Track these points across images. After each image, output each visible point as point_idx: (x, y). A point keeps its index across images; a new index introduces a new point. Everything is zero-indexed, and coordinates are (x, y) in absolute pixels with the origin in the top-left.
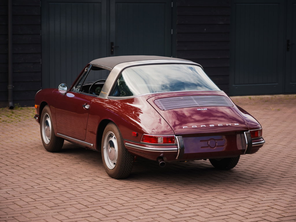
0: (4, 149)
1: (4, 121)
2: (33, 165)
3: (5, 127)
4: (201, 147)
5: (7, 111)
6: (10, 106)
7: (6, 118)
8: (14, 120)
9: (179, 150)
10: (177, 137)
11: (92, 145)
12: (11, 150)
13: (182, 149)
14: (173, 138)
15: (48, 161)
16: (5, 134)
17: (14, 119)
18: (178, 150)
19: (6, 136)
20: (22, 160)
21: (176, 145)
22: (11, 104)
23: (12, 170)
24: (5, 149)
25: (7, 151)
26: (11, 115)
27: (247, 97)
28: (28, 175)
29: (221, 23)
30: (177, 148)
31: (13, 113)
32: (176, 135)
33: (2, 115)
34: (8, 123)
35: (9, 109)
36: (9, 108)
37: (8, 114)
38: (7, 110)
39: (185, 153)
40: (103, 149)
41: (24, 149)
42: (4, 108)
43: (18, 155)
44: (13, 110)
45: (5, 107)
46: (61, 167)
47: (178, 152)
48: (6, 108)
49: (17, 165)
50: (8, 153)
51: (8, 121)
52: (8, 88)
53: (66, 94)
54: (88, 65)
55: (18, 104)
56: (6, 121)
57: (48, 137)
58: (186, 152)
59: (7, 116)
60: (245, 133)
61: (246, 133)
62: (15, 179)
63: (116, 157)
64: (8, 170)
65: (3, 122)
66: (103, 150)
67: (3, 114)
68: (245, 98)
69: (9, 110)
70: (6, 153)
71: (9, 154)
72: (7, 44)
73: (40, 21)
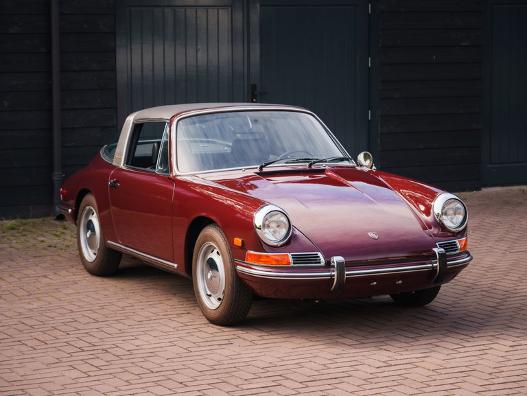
0: (65, 311)
1: (50, 246)
2: (137, 348)
3: (56, 260)
5: (52, 223)
6: (57, 215)
7: (55, 241)
8: (71, 243)
12: (82, 313)
15: (164, 337)
16: (60, 276)
17: (70, 241)
19: (64, 280)
20: (110, 336)
23: (96, 362)
24: (69, 310)
25: (73, 315)
26: (63, 233)
27: (516, 188)
28: (132, 373)
29: (464, 44)
31: (65, 229)
33: (45, 234)
34: (60, 251)
35: (55, 220)
36: (55, 218)
37: (57, 231)
38: (52, 221)
41: (107, 309)
42: (45, 219)
43: (97, 325)
44: (65, 223)
45: (47, 215)
46: (198, 353)
48: (49, 218)
49: (103, 350)
50: (76, 321)
51: (59, 246)
56: (55, 247)
59: (55, 235)
62: (109, 385)
64: (87, 361)
65: (49, 248)
67: (46, 232)
68: (511, 190)
69: (57, 223)
70: (72, 319)
71: (80, 323)
72: (49, 91)
73: (114, 44)
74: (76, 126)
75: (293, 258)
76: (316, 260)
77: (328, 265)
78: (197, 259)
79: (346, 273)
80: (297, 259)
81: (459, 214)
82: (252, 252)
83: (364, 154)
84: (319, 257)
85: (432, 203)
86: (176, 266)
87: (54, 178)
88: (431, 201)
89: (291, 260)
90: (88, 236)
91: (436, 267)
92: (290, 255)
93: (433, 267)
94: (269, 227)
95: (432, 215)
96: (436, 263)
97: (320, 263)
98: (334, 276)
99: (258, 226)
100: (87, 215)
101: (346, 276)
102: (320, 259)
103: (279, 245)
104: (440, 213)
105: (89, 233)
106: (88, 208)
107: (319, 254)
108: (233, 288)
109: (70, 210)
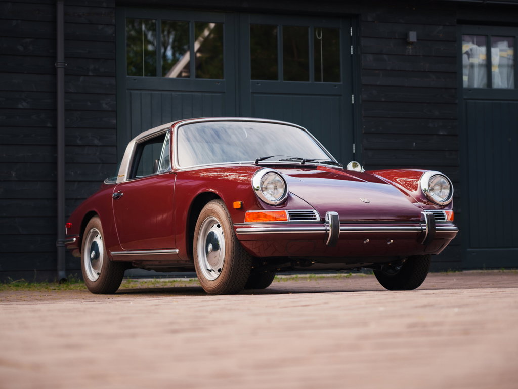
6: (60, 279)
22: (61, 274)
29: (441, 133)
55: (76, 274)
74: (79, 197)
75: (289, 214)
76: (312, 216)
77: (323, 221)
78: (197, 238)
79: (341, 228)
80: (294, 215)
81: (445, 188)
82: (250, 212)
83: (353, 163)
84: (314, 214)
85: (418, 182)
86: (177, 251)
87: (57, 245)
88: (417, 181)
89: (288, 217)
90: (92, 257)
91: (426, 229)
92: (287, 212)
93: (422, 230)
94: (266, 188)
95: (418, 189)
96: (425, 226)
97: (315, 219)
98: (329, 230)
99: (256, 187)
100: (92, 238)
101: (340, 231)
102: (315, 216)
103: (277, 204)
104: (427, 188)
105: (93, 253)
106: (92, 230)
107: (314, 211)
108: (232, 252)
109: (75, 239)
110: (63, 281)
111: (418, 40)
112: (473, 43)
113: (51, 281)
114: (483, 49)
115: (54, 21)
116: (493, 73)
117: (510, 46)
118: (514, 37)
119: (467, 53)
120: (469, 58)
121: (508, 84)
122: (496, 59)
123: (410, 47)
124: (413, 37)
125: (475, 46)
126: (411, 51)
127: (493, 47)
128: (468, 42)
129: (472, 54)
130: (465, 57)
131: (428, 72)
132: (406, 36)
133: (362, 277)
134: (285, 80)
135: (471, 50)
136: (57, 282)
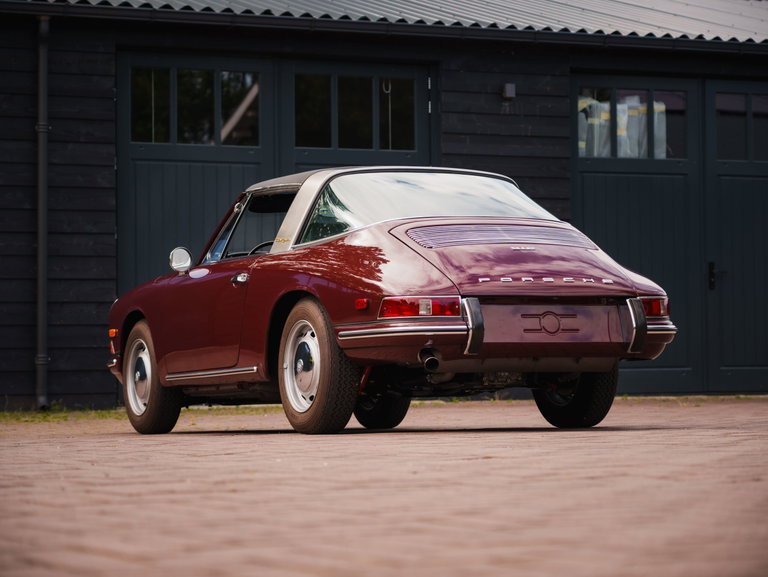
4: (525, 330)
6: (40, 406)
9: (471, 332)
10: (464, 300)
11: (255, 368)
13: (479, 329)
14: (455, 303)
18: (468, 330)
21: (465, 320)
22: (42, 400)
30: (467, 325)
32: (463, 297)
39: (485, 341)
40: (283, 369)
47: (468, 334)
52: (37, 362)
53: (187, 272)
54: (242, 197)
55: (61, 401)
57: (142, 398)
58: (488, 338)
60: (628, 300)
61: (631, 301)
63: (315, 381)
66: (283, 373)
72: (34, 257)
73: (114, 202)
110: (45, 409)
111: (517, 94)
112: (593, 98)
113: (27, 409)
114: (606, 106)
115: (35, 72)
116: (618, 138)
117: (642, 102)
118: (648, 90)
119: (584, 111)
120: (587, 117)
121: (639, 153)
122: (623, 119)
123: (507, 104)
124: (510, 90)
125: (594, 102)
126: (508, 109)
127: (620, 103)
128: (586, 96)
129: (591, 113)
130: (582, 116)
131: (532, 136)
132: (502, 90)
133: (440, 406)
134: (340, 146)
135: (590, 107)
136: (35, 410)
